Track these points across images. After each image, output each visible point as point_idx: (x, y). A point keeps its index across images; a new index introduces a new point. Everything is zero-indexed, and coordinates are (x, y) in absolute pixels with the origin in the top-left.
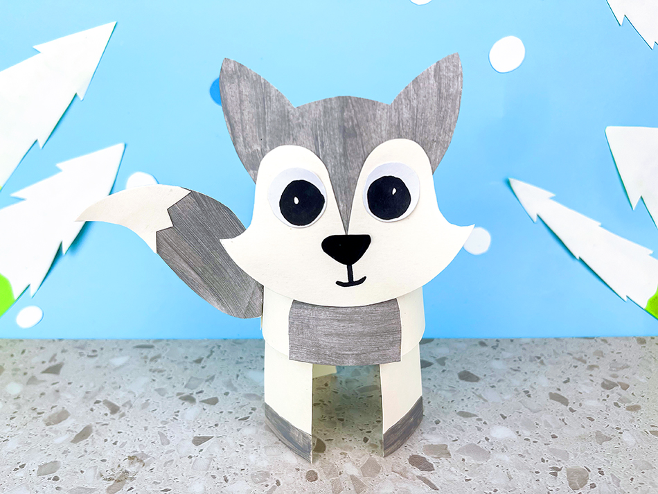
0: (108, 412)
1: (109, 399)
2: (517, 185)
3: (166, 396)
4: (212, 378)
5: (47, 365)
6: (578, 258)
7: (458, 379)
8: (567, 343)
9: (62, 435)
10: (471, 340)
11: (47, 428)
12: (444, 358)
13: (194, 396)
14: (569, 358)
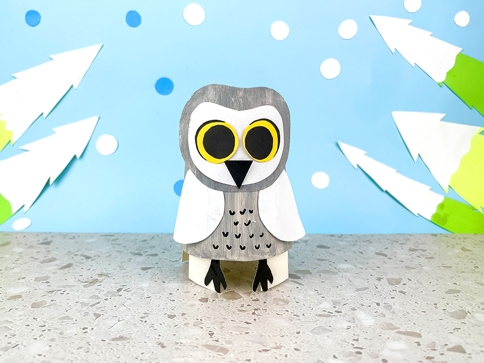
0: (84, 259)
1: (84, 254)
3: (123, 253)
4: (154, 247)
5: (41, 242)
6: (385, 191)
7: (316, 248)
8: (386, 236)
9: (52, 267)
10: (324, 235)
11: (42, 264)
12: (307, 240)
13: (142, 253)
14: (388, 241)
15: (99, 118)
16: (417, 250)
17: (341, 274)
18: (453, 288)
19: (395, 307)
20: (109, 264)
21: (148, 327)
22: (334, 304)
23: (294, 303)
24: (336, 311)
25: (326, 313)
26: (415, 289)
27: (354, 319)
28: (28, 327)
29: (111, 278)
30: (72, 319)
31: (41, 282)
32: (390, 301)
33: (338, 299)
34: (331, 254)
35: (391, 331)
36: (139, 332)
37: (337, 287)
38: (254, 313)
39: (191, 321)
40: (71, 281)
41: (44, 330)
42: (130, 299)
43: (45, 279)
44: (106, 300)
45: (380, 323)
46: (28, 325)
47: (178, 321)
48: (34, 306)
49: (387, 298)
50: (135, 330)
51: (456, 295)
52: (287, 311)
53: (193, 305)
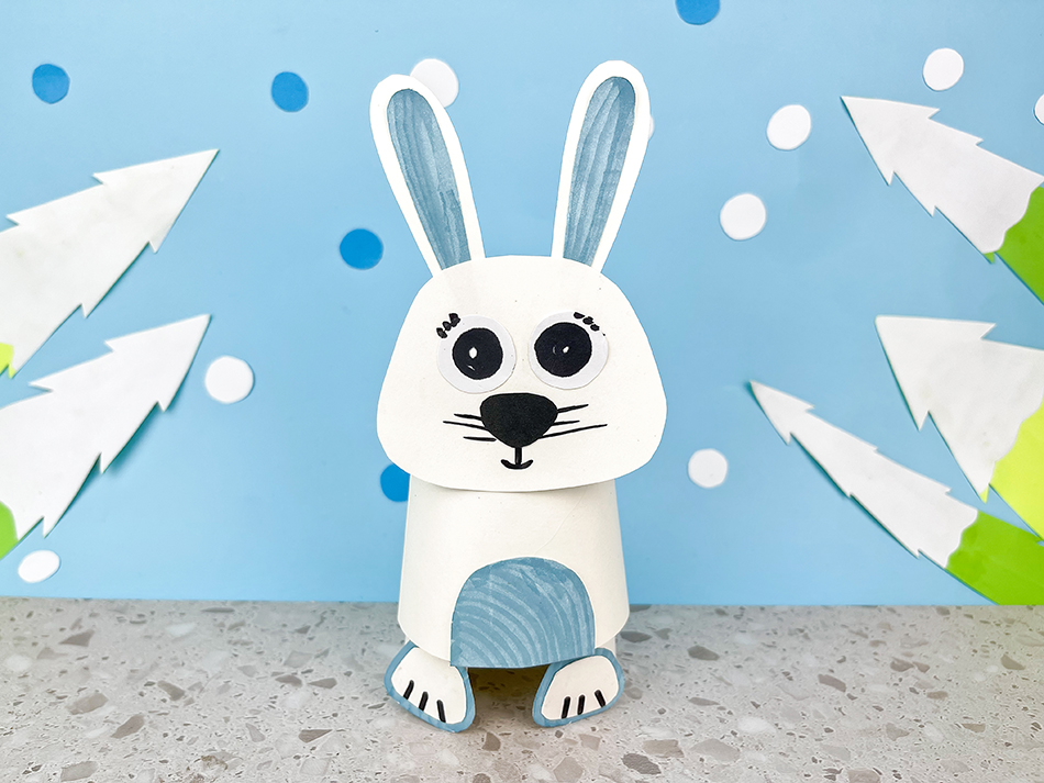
0: (167, 697)
1: (168, 680)
2: (762, 392)
3: (256, 676)
4: (326, 653)
5: (68, 634)
6: (848, 495)
7: (688, 657)
8: (839, 612)
9: (96, 729)
10: (703, 607)
11: (73, 717)
12: (668, 630)
13: (299, 676)
14: (844, 632)
15: (211, 319)
16: (909, 666)
17: (748, 756)
34: (721, 679)
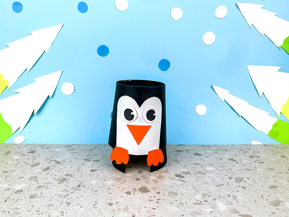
0: (56, 163)
1: (56, 160)
3: (79, 159)
4: (97, 155)
5: (29, 151)
6: (241, 116)
7: (193, 155)
8: (236, 146)
9: (38, 169)
10: (198, 145)
11: (32, 167)
12: (188, 150)
13: (90, 159)
14: (237, 150)
16: (254, 157)
17: (208, 174)
18: (274, 185)
19: (239, 198)
20: (71, 168)
21: (98, 211)
22: (203, 196)
23: (180, 195)
24: (204, 201)
25: (199, 202)
26: (251, 185)
27: (214, 206)
28: (30, 212)
29: (73, 178)
30: (54, 206)
31: (33, 180)
32: (236, 194)
33: (206, 192)
34: (202, 159)
35: (235, 214)
36: (93, 214)
37: (206, 184)
38: (157, 202)
39: (122, 208)
40: (51, 180)
41: (39, 214)
42: (86, 192)
43: (35, 178)
44: (72, 193)
45: (229, 209)
46: (29, 211)
47: (114, 207)
48: (32, 197)
49: (234, 191)
50: (91, 213)
51: (275, 189)
52: (176, 200)
53: (122, 197)
